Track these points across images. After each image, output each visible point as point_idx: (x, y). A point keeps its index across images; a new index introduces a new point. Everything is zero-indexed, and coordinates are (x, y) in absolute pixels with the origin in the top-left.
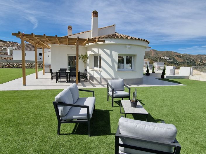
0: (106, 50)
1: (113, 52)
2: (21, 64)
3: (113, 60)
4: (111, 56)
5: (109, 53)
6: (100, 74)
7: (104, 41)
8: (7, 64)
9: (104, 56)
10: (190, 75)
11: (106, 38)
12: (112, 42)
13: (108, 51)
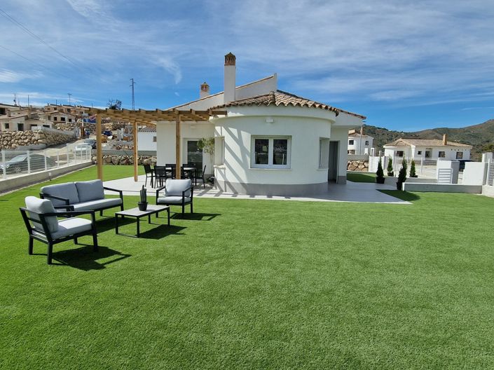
0: (230, 129)
1: (242, 132)
2: (147, 158)
3: (243, 149)
4: (239, 141)
5: (236, 135)
6: (224, 176)
7: (225, 113)
8: (126, 158)
9: (229, 141)
10: (484, 183)
11: (227, 106)
12: (238, 114)
13: (234, 131)
